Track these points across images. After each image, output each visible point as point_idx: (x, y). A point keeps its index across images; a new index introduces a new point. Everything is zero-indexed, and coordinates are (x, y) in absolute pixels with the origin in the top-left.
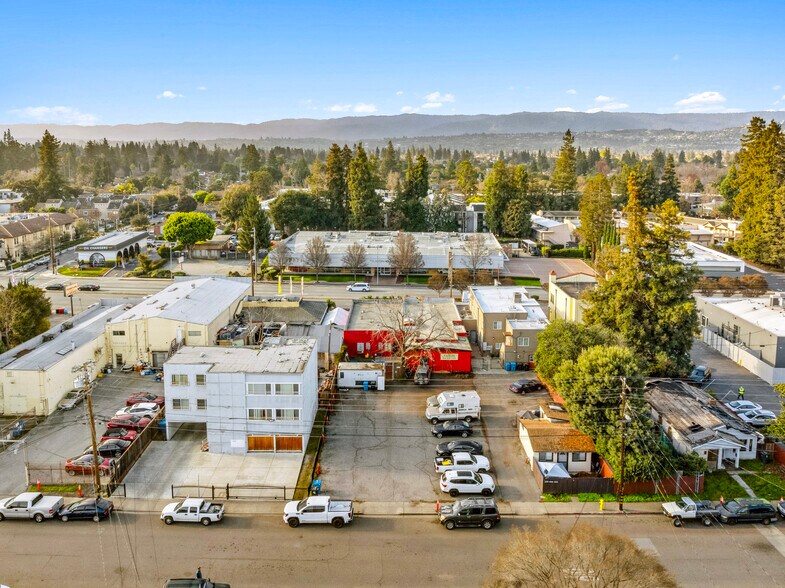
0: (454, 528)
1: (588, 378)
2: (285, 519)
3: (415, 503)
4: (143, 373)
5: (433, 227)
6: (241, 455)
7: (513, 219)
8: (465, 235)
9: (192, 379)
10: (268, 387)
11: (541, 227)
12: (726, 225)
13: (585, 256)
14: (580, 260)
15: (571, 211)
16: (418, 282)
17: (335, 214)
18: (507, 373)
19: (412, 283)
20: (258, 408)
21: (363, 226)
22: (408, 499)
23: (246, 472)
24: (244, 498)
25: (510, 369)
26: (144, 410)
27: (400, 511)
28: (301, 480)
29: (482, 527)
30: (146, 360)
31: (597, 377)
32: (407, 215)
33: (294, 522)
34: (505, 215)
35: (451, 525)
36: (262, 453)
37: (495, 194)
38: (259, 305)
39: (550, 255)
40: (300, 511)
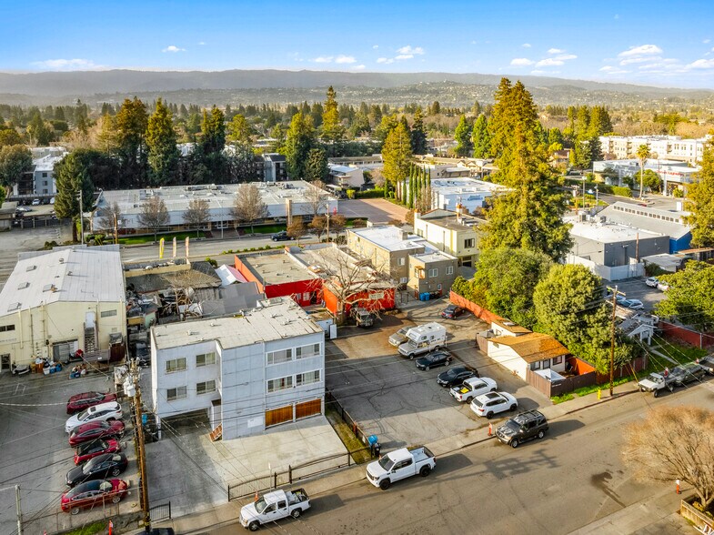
0: (518, 445)
1: (572, 292)
2: (375, 483)
3: (466, 433)
4: (46, 371)
5: (236, 179)
6: (261, 434)
7: (314, 167)
8: (285, 183)
9: (191, 362)
10: (289, 353)
11: (338, 173)
12: (474, 162)
13: (386, 195)
14: (381, 199)
15: (343, 158)
16: (263, 232)
17: (129, 171)
18: (424, 303)
19: (257, 234)
20: (276, 378)
21: (165, 182)
22: (456, 432)
23: (283, 449)
24: (307, 476)
25: (424, 300)
26: (105, 412)
27: (460, 445)
28: (346, 441)
29: (538, 438)
30: (45, 356)
31: (579, 288)
32: (209, 168)
33: (386, 484)
34: (306, 163)
35: (515, 444)
36: (281, 426)
37: (296, 144)
38: (144, 273)
39: (357, 196)
40: (390, 471)
